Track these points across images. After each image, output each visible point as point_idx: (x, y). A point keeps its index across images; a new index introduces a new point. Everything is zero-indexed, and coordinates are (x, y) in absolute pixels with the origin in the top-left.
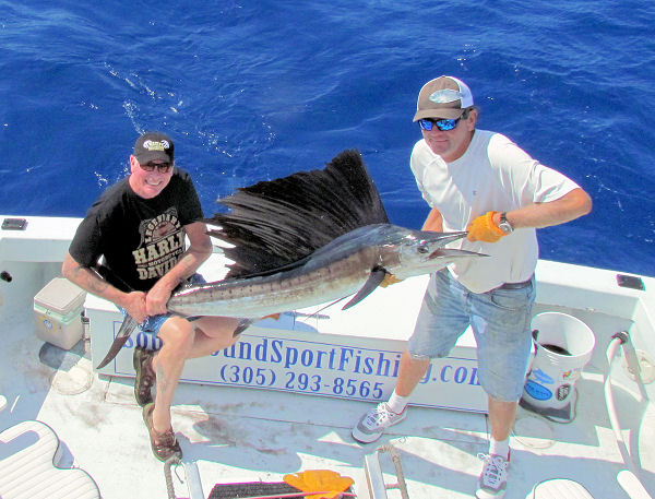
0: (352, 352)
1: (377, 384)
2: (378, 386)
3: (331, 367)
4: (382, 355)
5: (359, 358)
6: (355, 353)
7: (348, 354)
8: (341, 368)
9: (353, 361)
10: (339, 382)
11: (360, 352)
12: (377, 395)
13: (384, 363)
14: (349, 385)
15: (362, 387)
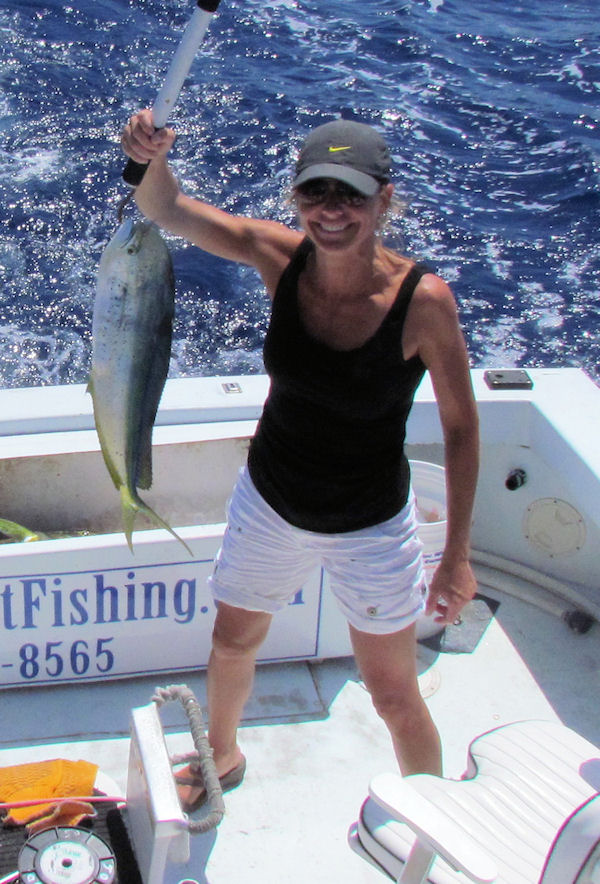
0: (42, 584)
1: (100, 642)
2: (105, 646)
3: (8, 625)
4: (100, 580)
5: (58, 596)
6: (50, 586)
7: (36, 590)
8: (29, 624)
9: (47, 603)
10: (29, 654)
11: (57, 582)
12: (104, 665)
13: (107, 595)
14: (48, 656)
15: (74, 655)
